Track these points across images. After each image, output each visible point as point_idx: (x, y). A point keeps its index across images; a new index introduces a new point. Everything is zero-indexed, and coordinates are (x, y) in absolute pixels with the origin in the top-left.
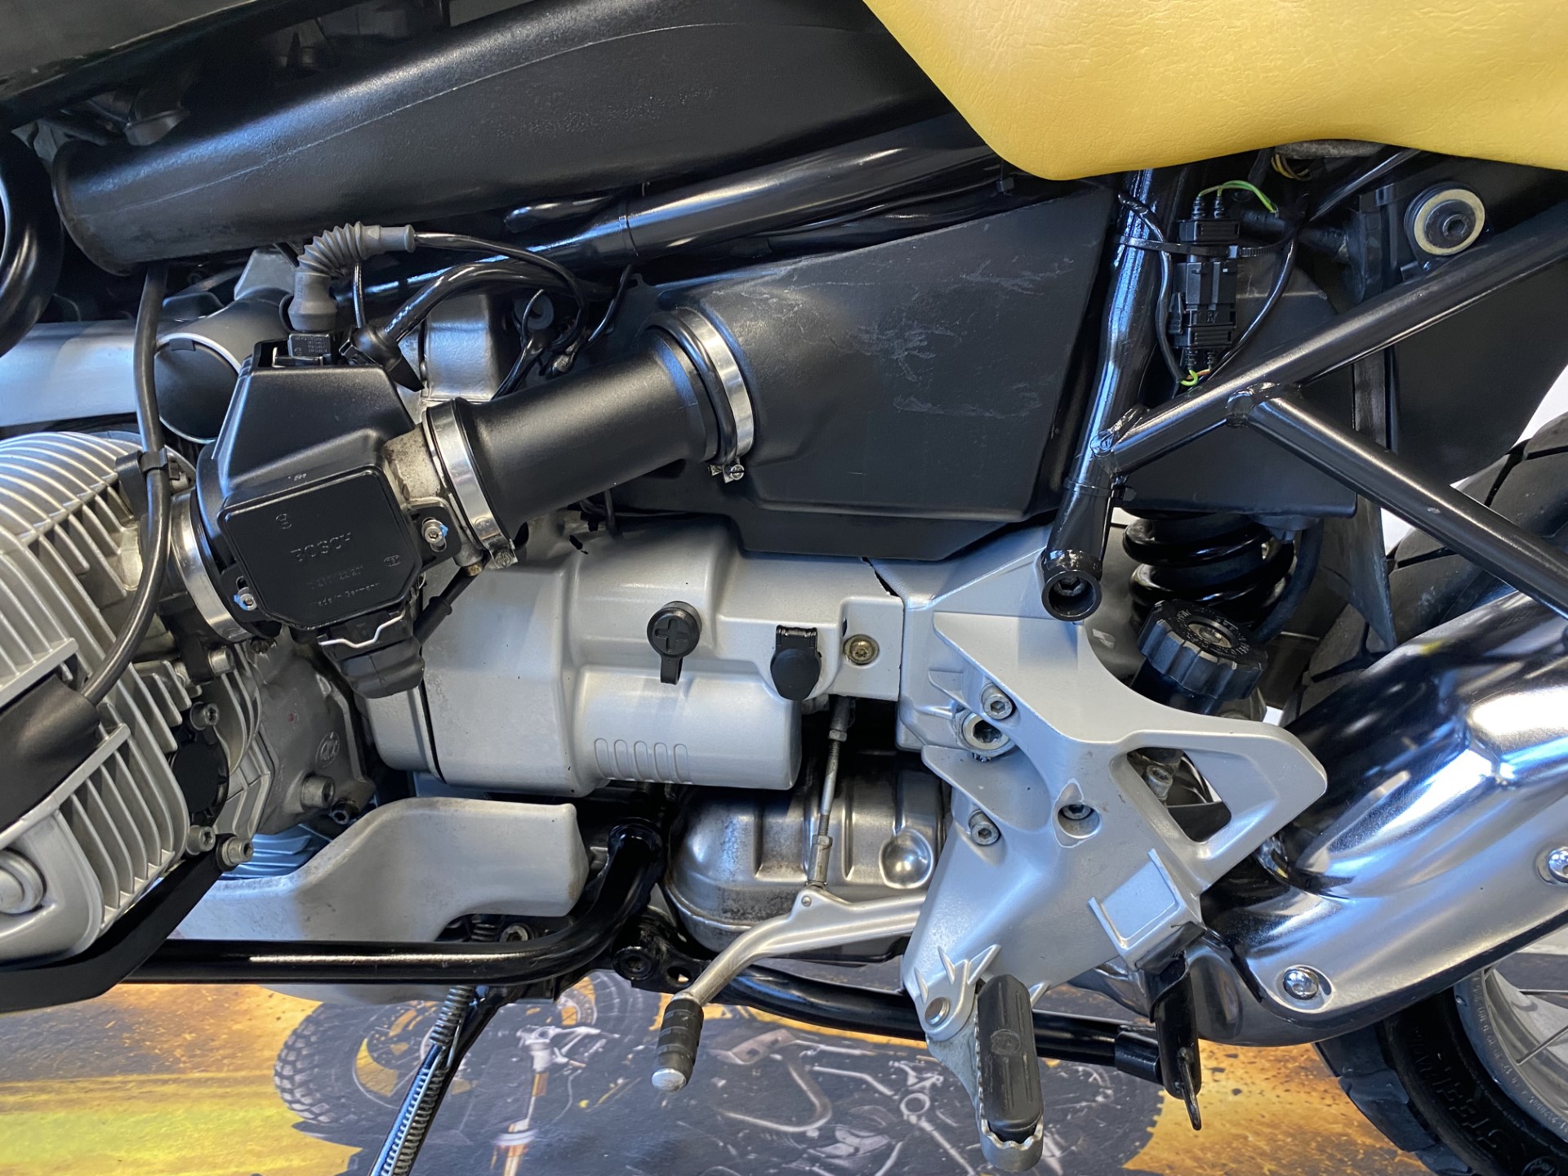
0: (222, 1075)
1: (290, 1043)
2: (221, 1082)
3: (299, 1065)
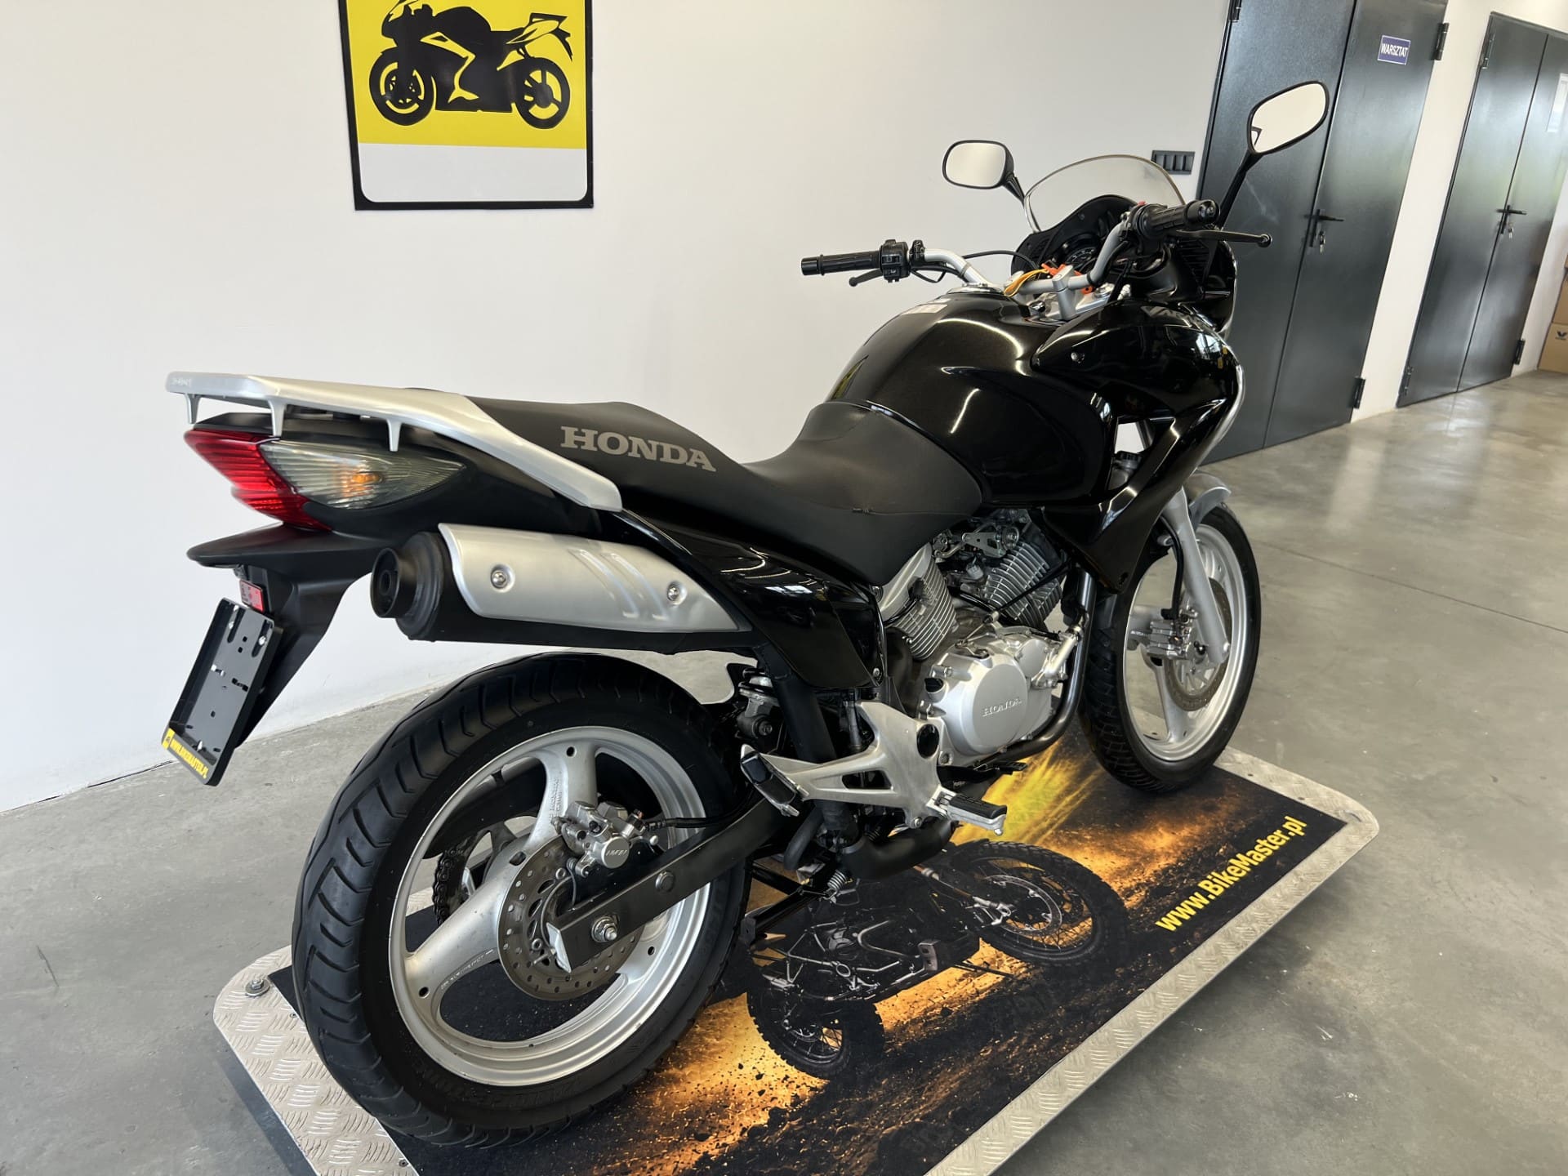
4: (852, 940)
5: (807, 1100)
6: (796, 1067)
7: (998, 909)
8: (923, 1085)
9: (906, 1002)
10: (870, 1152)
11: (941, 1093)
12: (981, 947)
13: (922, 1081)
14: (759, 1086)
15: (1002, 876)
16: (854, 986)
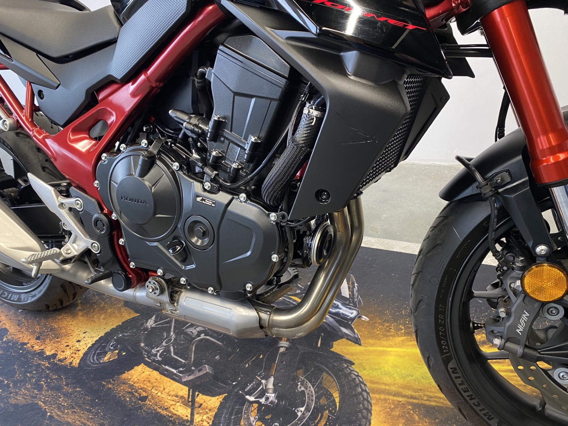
0: (391, 397)
1: (369, 414)
2: (389, 393)
3: (361, 396)
4: (196, 336)
5: (63, 364)
6: (86, 351)
7: (266, 394)
8: (76, 408)
9: (149, 377)
10: (26, 402)
11: (71, 418)
12: (217, 397)
13: (80, 407)
14: (72, 344)
15: (309, 385)
16: (156, 350)
